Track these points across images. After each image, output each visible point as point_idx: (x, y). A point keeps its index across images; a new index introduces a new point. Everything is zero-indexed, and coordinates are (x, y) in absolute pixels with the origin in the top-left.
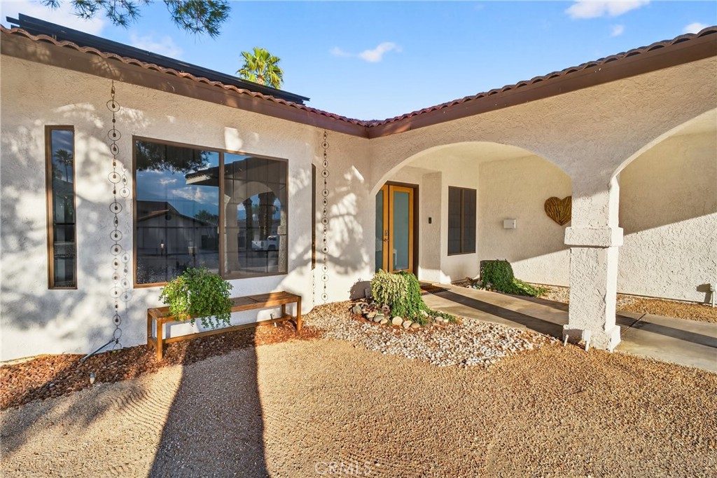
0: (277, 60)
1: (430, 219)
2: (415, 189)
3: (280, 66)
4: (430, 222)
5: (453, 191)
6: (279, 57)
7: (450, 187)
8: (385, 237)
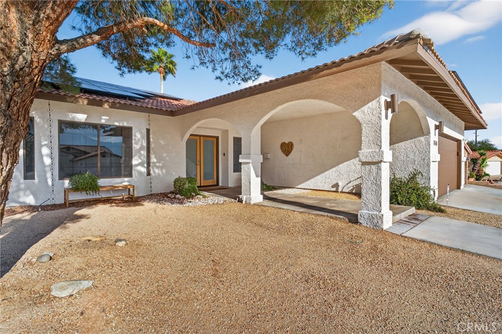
0: (172, 56)
1: (224, 154)
2: (217, 138)
3: (174, 59)
4: (224, 155)
5: (235, 138)
6: (173, 54)
7: (234, 137)
8: (198, 163)
